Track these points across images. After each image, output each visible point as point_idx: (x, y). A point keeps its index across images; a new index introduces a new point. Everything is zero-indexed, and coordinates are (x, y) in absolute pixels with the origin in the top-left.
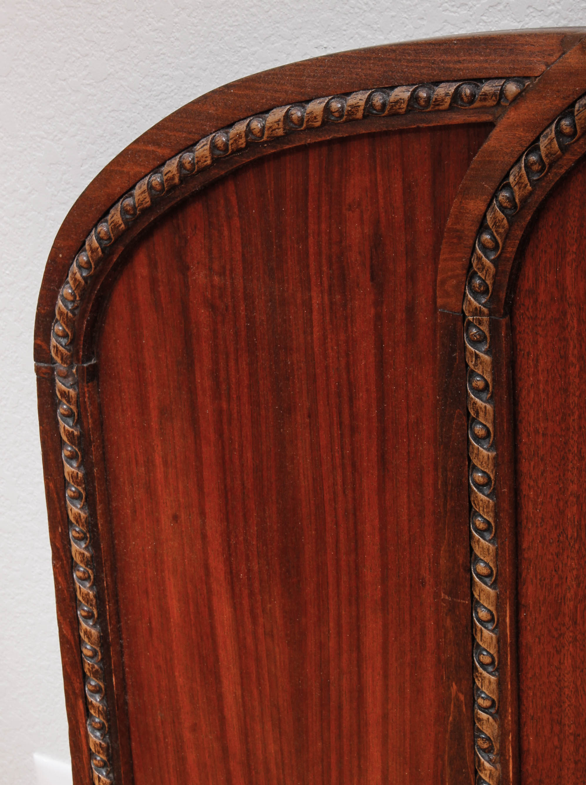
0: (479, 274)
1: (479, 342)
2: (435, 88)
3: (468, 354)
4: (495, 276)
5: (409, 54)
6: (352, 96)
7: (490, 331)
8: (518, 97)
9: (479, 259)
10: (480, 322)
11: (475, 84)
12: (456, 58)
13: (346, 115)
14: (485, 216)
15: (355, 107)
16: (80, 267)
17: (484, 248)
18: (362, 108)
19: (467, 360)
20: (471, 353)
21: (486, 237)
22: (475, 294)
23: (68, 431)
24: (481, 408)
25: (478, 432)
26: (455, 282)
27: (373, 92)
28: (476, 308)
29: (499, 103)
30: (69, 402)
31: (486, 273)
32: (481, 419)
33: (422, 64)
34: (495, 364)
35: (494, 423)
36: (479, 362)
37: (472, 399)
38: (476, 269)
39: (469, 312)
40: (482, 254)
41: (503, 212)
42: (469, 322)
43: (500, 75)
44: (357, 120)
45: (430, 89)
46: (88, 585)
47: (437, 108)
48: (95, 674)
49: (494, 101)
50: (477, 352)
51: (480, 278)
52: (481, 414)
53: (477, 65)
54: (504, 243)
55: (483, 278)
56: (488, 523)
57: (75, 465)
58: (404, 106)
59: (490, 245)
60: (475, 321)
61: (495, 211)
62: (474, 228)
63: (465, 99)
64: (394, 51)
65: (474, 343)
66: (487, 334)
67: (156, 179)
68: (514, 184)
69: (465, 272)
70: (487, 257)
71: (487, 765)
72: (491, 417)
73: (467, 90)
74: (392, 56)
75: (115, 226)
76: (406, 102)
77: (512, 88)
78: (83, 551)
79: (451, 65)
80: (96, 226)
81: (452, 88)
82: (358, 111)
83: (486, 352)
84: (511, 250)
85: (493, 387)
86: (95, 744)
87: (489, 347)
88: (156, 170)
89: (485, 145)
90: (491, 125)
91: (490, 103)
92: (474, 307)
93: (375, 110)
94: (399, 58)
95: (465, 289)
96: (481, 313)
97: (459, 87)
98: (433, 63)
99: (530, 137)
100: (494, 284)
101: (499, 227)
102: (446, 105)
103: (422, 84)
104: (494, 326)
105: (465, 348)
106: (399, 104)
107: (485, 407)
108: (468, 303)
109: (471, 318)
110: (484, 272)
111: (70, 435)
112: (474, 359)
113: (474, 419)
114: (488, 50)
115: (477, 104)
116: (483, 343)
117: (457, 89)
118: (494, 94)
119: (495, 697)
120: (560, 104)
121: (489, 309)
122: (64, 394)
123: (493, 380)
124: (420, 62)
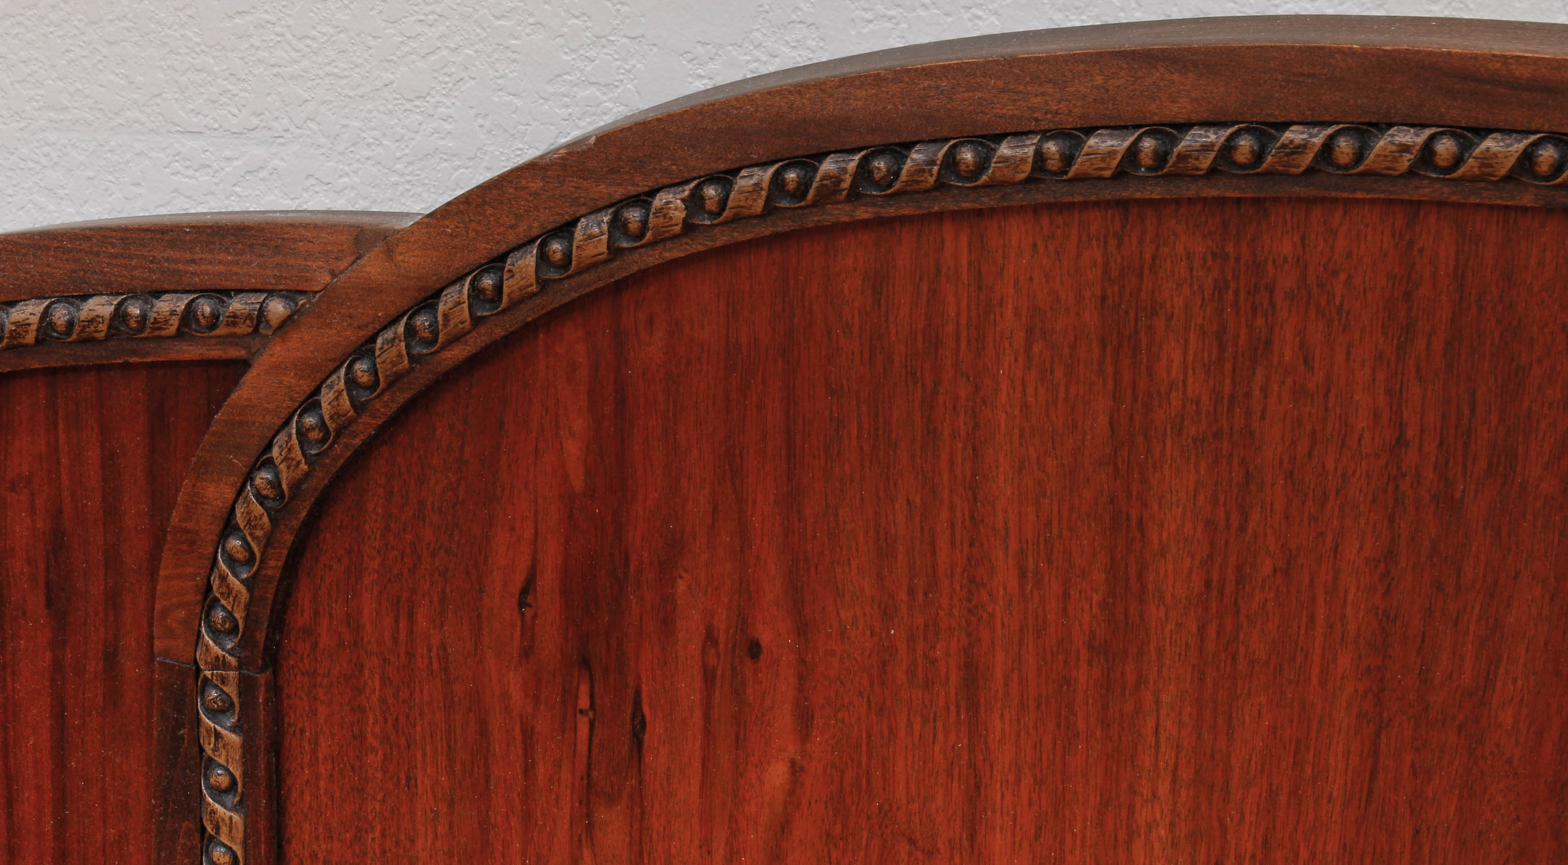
0: (223, 602)
1: (222, 711)
2: (155, 301)
3: (203, 730)
4: (248, 606)
5: (113, 245)
6: (20, 306)
7: (240, 694)
8: (287, 323)
9: (223, 578)
10: (224, 680)
11: (218, 298)
12: (188, 256)
13: (8, 338)
14: (233, 509)
15: (23, 325)
17: (231, 561)
18: (34, 327)
19: (201, 741)
20: (208, 730)
21: (235, 543)
22: (215, 633)
24: (223, 820)
25: (219, 859)
26: (182, 614)
27: (53, 303)
28: (217, 658)
29: (256, 330)
31: (234, 601)
32: (224, 839)
33: (134, 262)
34: (248, 749)
35: (245, 843)
36: (220, 745)
37: (209, 804)
38: (217, 595)
39: (206, 663)
40: (227, 570)
41: (261, 504)
42: (206, 679)
43: (259, 286)
44: (25, 346)
45: (146, 302)
47: (157, 333)
49: (249, 326)
50: (218, 728)
51: (224, 608)
52: (224, 829)
53: (222, 268)
54: (263, 553)
55: (229, 608)
58: (103, 327)
59: (241, 555)
60: (215, 678)
61: (247, 501)
62: (216, 528)
63: (203, 321)
64: (88, 238)
65: (214, 713)
66: (236, 700)
68: (280, 460)
69: (199, 597)
70: (236, 576)
72: (239, 834)
73: (206, 307)
74: (85, 245)
76: (107, 322)
77: (277, 308)
79: (181, 267)
81: (181, 303)
82: (27, 332)
83: (233, 729)
84: (275, 566)
85: (244, 786)
87: (239, 720)
89: (234, 396)
90: (244, 365)
91: (244, 329)
92: (214, 656)
93: (56, 331)
94: (96, 249)
95: (200, 625)
96: (225, 665)
97: (193, 301)
98: (152, 262)
99: (306, 386)
100: (246, 618)
101: (255, 527)
102: (172, 330)
103: (134, 294)
104: (246, 687)
105: (199, 721)
106: (95, 325)
107: (231, 818)
108: (204, 648)
109: (208, 673)
110: (231, 599)
112: (213, 740)
113: (212, 838)
114: (240, 246)
115: (221, 331)
116: (228, 714)
117: (189, 305)
118: (249, 316)
120: (353, 337)
121: (239, 660)
123: (245, 774)
124: (130, 258)
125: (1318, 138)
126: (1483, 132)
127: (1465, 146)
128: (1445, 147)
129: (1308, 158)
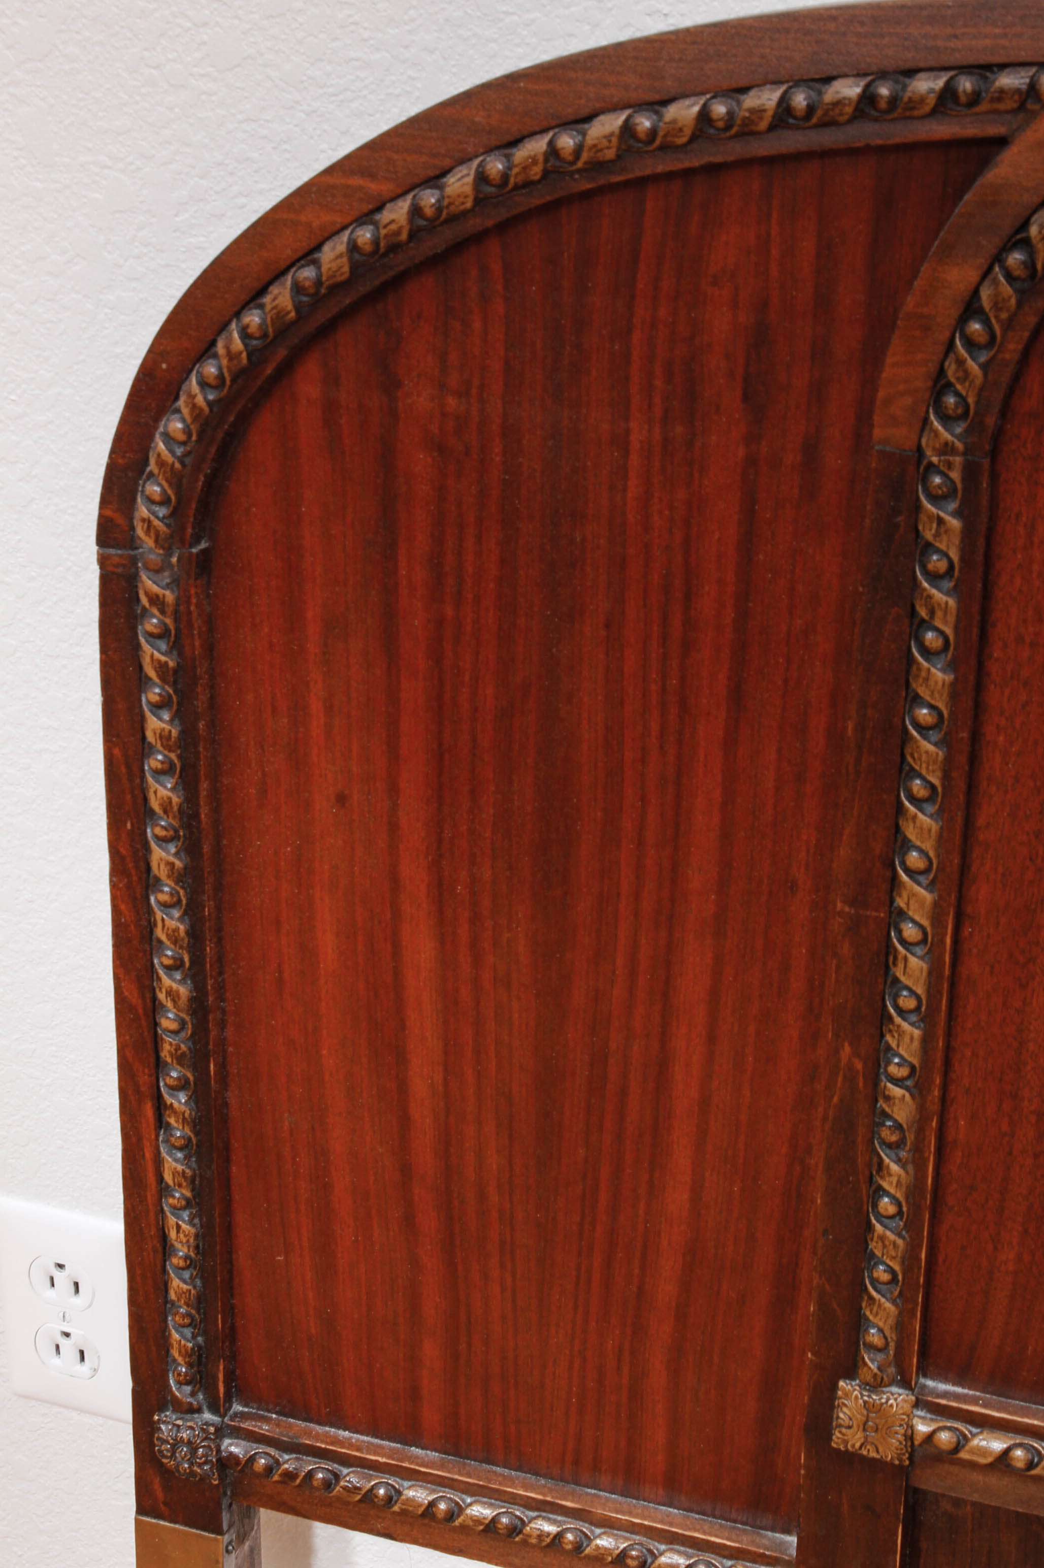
0: (959, 387)
1: (945, 497)
2: (907, 80)
3: (923, 517)
4: (981, 389)
5: (862, 24)
6: (752, 93)
7: (963, 480)
9: (961, 363)
10: (950, 465)
11: (980, 74)
12: (949, 31)
13: (739, 126)
14: (976, 292)
15: (759, 112)
16: (204, 384)
17: (970, 344)
18: (770, 113)
19: (920, 528)
20: (931, 517)
21: (976, 326)
22: (945, 419)
23: (159, 661)
24: (939, 605)
25: (931, 644)
26: (909, 401)
27: (790, 88)
28: (946, 444)
29: (1022, 107)
30: (163, 612)
31: (970, 386)
32: (938, 623)
33: (886, 40)
34: (968, 532)
35: (956, 629)
36: (942, 530)
37: (925, 589)
38: (953, 380)
39: (934, 449)
40: (966, 355)
41: (1011, 285)
42: (931, 465)
43: (1030, 59)
44: (759, 133)
45: (897, 82)
46: (176, 913)
47: (908, 114)
48: (180, 1059)
49: (1016, 101)
50: (942, 514)
51: (957, 394)
52: (939, 614)
53: (987, 42)
54: (1004, 336)
55: (964, 393)
56: (933, 787)
57: (166, 716)
58: (849, 110)
59: (982, 339)
60: (941, 464)
61: (996, 282)
62: (955, 313)
63: (963, 99)
64: (834, 18)
65: (935, 499)
66: (959, 486)
67: (365, 235)
68: (1038, 239)
69: (930, 384)
70: (974, 359)
71: (894, 1167)
72: (952, 619)
73: (966, 84)
74: (831, 26)
75: (280, 315)
76: (853, 104)
78: (172, 859)
79: (940, 43)
80: (238, 314)
81: (939, 83)
82: (761, 118)
83: (957, 514)
84: (1013, 348)
85: (961, 569)
86: (175, 1173)
87: (960, 506)
88: (366, 218)
89: (985, 176)
90: (1002, 142)
91: (1009, 104)
92: (942, 441)
93: (795, 118)
94: (843, 29)
95: (927, 412)
96: (953, 451)
97: (951, 78)
98: (906, 39)
100: (977, 403)
101: (1001, 309)
102: (927, 109)
103: (883, 75)
104: (970, 472)
105: (918, 507)
106: (840, 107)
107: (947, 603)
108: (932, 435)
109: (935, 459)
110: (967, 384)
111: (161, 668)
112: (934, 526)
113: (923, 621)
114: (1010, 18)
115: (983, 107)
116: (949, 499)
117: (948, 84)
118: (1018, 91)
119: (915, 1062)
121: (965, 444)
122: (155, 600)
123: (962, 559)
124: (882, 36)
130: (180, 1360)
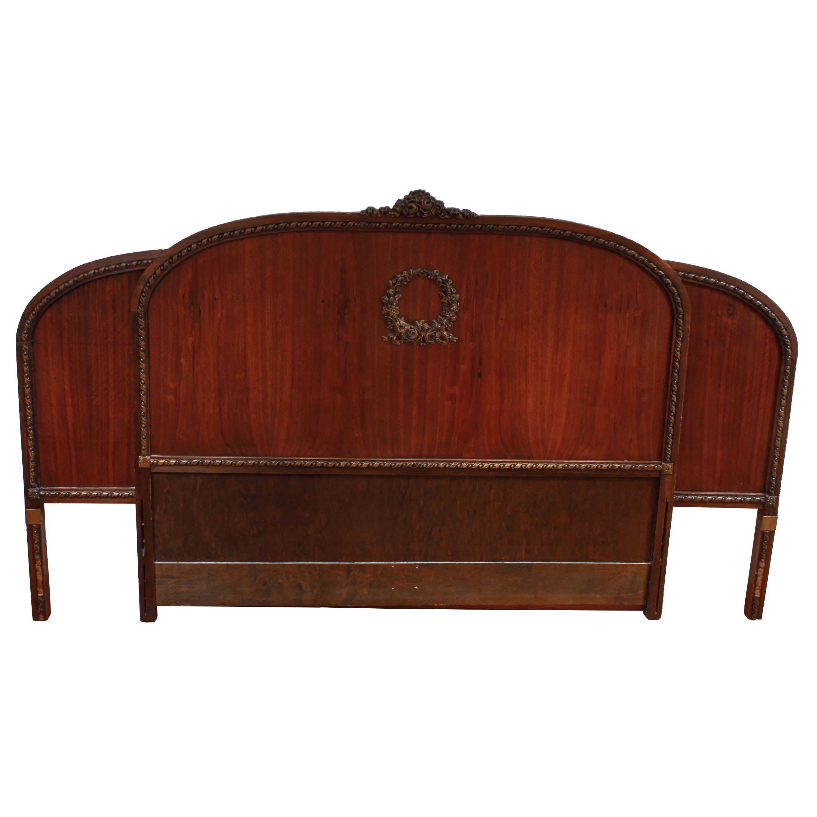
1: (141, 318)
2: (131, 263)
4: (145, 303)
6: (111, 266)
8: (151, 263)
9: (142, 299)
10: (142, 313)
11: (141, 261)
13: (110, 270)
14: (143, 290)
15: (112, 268)
16: (33, 315)
18: (114, 268)
19: (138, 323)
22: (141, 307)
23: (26, 359)
25: (142, 339)
26: (135, 305)
27: (116, 265)
30: (27, 350)
32: (142, 336)
34: (145, 323)
36: (142, 322)
37: (140, 331)
38: (141, 302)
39: (139, 311)
41: (147, 288)
42: (139, 313)
43: (147, 259)
44: (112, 271)
46: (30, 400)
47: (132, 267)
48: (31, 424)
49: (146, 264)
50: (141, 320)
54: (147, 295)
56: (144, 359)
57: (28, 367)
59: (144, 295)
62: (141, 293)
66: (143, 316)
67: (57, 290)
68: (150, 281)
69: (138, 302)
70: (144, 298)
71: (144, 419)
72: (144, 335)
73: (139, 263)
75: (45, 303)
76: (125, 266)
77: (150, 261)
78: (29, 391)
80: (38, 304)
81: (136, 263)
84: (149, 297)
85: (145, 328)
86: (31, 444)
87: (144, 319)
88: (58, 288)
89: (143, 275)
90: (144, 270)
93: (117, 269)
95: (138, 306)
96: (142, 311)
99: (154, 271)
101: (146, 291)
102: (134, 266)
103: (128, 262)
104: (144, 314)
105: (138, 319)
106: (123, 267)
107: (143, 333)
108: (139, 309)
110: (143, 302)
111: (27, 359)
112: (140, 322)
113: (140, 335)
115: (142, 265)
119: (145, 402)
120: (160, 264)
121: (144, 311)
122: (26, 349)
123: (145, 326)
124: (128, 258)
125: (284, 225)
126: (303, 222)
127: (301, 224)
128: (299, 224)
129: (283, 227)
130: (32, 478)
